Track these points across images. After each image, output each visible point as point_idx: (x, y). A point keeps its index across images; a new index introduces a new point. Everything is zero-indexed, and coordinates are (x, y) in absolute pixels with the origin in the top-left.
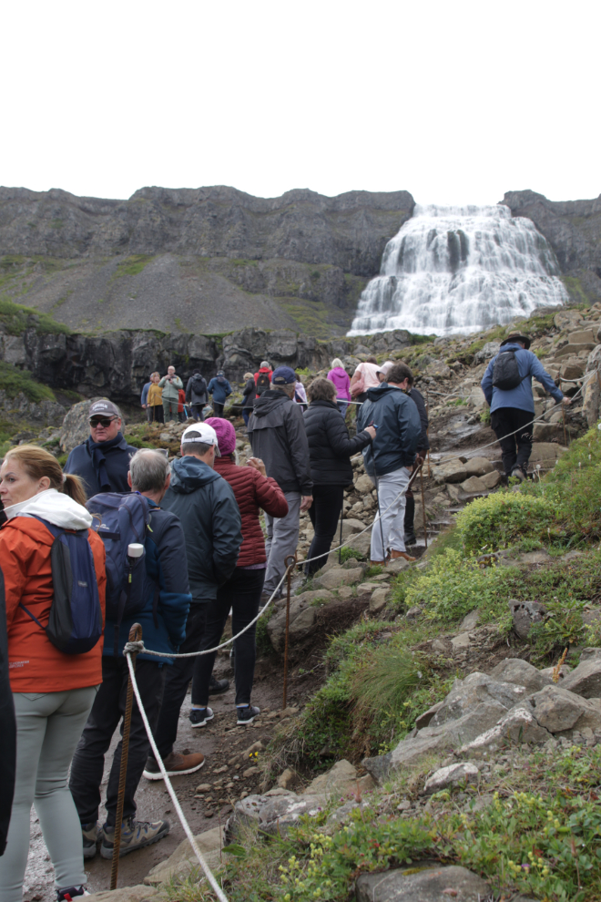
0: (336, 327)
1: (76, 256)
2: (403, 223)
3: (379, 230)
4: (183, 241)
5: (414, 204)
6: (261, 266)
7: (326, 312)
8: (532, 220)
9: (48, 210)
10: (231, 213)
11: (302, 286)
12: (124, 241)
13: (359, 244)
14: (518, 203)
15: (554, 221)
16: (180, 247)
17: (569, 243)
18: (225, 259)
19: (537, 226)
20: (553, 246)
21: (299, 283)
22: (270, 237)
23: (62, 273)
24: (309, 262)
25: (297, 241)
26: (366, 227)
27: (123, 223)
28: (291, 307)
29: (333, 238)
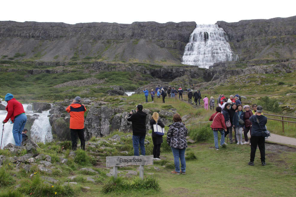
0: (180, 55)
1: (122, 40)
2: (194, 29)
3: (188, 32)
4: (145, 35)
5: (196, 25)
6: (163, 41)
7: (178, 52)
9: (114, 28)
10: (155, 29)
11: (173, 46)
12: (132, 36)
13: (184, 35)
14: (220, 24)
15: (228, 29)
16: (145, 37)
17: (231, 34)
18: (155, 40)
19: (224, 30)
20: (228, 35)
21: (172, 45)
22: (164, 34)
23: (121, 44)
24: (173, 40)
25: (171, 35)
26: (185, 31)
27: (131, 31)
28: (171, 51)
29: (178, 34)
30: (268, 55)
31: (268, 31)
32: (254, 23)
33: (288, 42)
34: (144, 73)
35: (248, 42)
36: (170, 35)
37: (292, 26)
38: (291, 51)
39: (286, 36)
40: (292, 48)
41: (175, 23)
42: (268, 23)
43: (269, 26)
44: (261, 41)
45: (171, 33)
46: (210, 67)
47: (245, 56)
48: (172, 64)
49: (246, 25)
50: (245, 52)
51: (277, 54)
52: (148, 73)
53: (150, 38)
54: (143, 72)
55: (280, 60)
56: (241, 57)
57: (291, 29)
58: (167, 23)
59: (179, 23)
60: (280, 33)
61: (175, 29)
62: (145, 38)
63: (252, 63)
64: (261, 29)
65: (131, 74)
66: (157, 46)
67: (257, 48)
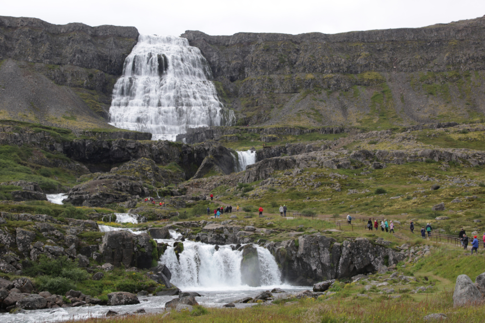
0: (104, 104)
2: (133, 46)
3: (121, 50)
4: (17, 51)
5: (138, 34)
6: (62, 69)
7: (98, 96)
8: (200, 49)
10: (42, 36)
11: (86, 81)
13: (111, 57)
14: (193, 38)
15: (210, 50)
16: (16, 55)
17: (217, 63)
18: (43, 64)
19: (202, 52)
20: (210, 63)
21: (83, 80)
22: (64, 51)
24: (86, 67)
25: (80, 56)
26: (114, 48)
28: (81, 93)
29: (98, 54)
30: (299, 115)
31: (296, 61)
32: (266, 40)
33: (338, 87)
34: (50, 149)
35: (255, 84)
36: (77, 55)
37: (344, 54)
38: (344, 109)
39: (333, 75)
40: (346, 103)
41: (88, 26)
42: (296, 43)
43: (298, 50)
44: (281, 83)
45: (81, 51)
46: (179, 137)
47: (250, 115)
48: (89, 126)
49: (249, 43)
50: (248, 106)
51: (316, 114)
52: (60, 149)
53: (30, 60)
54: (48, 147)
55: (326, 129)
56: (241, 116)
57: (343, 60)
58: (70, 24)
59: (98, 27)
60: (320, 68)
61: (89, 40)
62: (16, 58)
63: (270, 133)
64: (282, 55)
65: (21, 151)
66: (47, 78)
67: (274, 98)
